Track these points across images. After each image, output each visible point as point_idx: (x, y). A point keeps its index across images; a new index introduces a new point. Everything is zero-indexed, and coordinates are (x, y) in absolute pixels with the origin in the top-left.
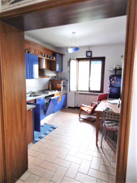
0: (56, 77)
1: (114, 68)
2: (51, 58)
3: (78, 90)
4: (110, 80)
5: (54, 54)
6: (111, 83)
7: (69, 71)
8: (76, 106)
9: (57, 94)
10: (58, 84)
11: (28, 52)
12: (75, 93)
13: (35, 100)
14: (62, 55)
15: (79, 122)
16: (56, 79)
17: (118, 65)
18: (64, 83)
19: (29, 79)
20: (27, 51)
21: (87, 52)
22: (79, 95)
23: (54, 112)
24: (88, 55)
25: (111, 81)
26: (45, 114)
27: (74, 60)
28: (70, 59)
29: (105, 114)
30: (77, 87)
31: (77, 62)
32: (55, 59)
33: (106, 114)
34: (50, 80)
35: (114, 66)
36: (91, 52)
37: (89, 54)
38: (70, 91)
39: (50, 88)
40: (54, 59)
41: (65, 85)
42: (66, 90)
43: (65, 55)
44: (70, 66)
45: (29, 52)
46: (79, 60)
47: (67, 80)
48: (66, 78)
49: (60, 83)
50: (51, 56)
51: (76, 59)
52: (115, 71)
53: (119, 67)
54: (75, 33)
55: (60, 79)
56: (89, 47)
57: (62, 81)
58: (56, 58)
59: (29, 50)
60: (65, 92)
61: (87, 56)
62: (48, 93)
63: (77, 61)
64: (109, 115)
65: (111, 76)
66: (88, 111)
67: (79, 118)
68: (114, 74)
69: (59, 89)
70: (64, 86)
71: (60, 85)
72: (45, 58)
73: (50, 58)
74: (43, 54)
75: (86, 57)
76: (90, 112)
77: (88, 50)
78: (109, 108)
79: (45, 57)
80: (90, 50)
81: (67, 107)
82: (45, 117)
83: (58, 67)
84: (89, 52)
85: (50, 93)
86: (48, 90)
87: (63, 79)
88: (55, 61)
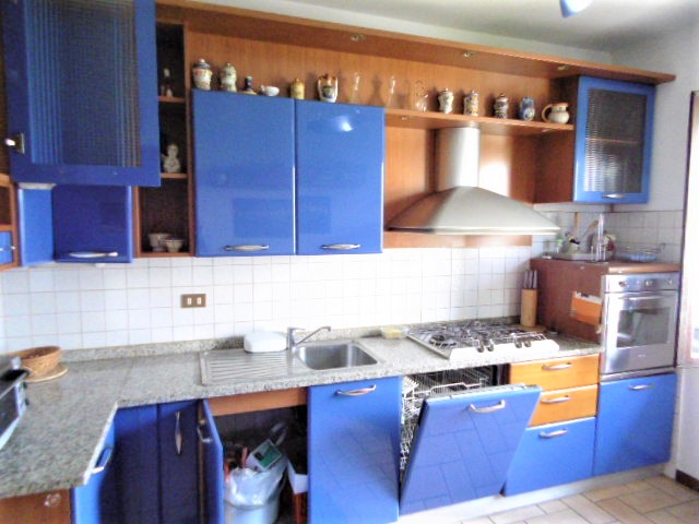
2: (531, 113)
5: (564, 85)
10: (578, 295)
13: (306, 391)
19: (297, 253)
20: (300, 88)
23: (502, 492)
26: (400, 497)
32: (564, 117)
34: (535, 264)
39: (528, 316)
40: (553, 122)
41: (664, 302)
43: (671, 78)
45: (320, 93)
49: (597, 291)
50: (529, 101)
58: (571, 110)
59: (319, 83)
71: (592, 299)
74: (451, 94)
81: (670, 472)
83: (591, 174)
86: (513, 323)
87: (633, 258)
88: (568, 132)
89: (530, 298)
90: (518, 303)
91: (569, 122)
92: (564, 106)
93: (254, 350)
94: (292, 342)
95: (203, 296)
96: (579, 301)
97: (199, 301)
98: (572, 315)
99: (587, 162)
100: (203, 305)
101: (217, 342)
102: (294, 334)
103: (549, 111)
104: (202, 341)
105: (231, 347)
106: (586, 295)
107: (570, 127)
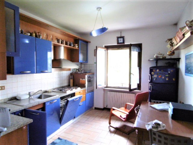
0: (80, 70)
1: (155, 58)
2: (72, 45)
3: (107, 86)
4: (150, 73)
5: (76, 41)
6: (153, 78)
7: (96, 62)
8: (105, 107)
9: (79, 92)
10: (81, 79)
11: (36, 36)
12: (104, 90)
13: (44, 104)
14: (87, 43)
15: (109, 132)
16: (79, 72)
17: (161, 53)
18: (89, 77)
19: (36, 73)
20: (34, 34)
21: (118, 38)
22: (108, 92)
23: (74, 118)
24: (120, 42)
25: (152, 75)
26: (60, 123)
27: (102, 48)
28: (96, 47)
29: (153, 136)
30: (106, 82)
31: (106, 51)
32: (77, 47)
33: (155, 136)
34: (71, 74)
35: (154, 55)
36: (123, 37)
37: (121, 40)
38: (96, 88)
39: (71, 84)
40: (75, 47)
41: (91, 80)
42: (92, 86)
43: (90, 42)
44: (96, 56)
45: (38, 36)
46: (107, 48)
47: (93, 74)
48: (93, 71)
49: (84, 78)
50: (72, 43)
51: (104, 47)
52: (155, 62)
53: (162, 55)
54: (100, 8)
55: (84, 73)
56: (121, 31)
57: (86, 75)
58: (78, 45)
59: (38, 34)
60: (91, 89)
61: (118, 43)
62: (66, 92)
63: (106, 49)
64: (160, 139)
65: (151, 67)
66: (121, 116)
67: (109, 127)
68: (155, 65)
69: (83, 86)
70: (89, 81)
71: (84, 80)
72: (62, 45)
73: (70, 45)
74: (61, 40)
75: (116, 44)
76: (124, 118)
77: (119, 36)
78: (159, 124)
79: (64, 44)
80: (122, 35)
81: (94, 108)
82: (61, 126)
83: (81, 57)
84: (121, 37)
85: (69, 92)
86: (69, 86)
87: (87, 72)
88: (77, 49)
89: (72, 81)
90: (69, 82)
91: (78, 48)
92: (77, 45)
93: (22, 99)
94: (30, 96)
95: (4, 87)
96: (81, 80)
97: (3, 88)
98: (80, 83)
99: (81, 55)
100: (4, 89)
101: (9, 99)
102: (30, 94)
103: (75, 45)
104: (4, 99)
105: (12, 100)
106: (83, 79)
107: (78, 49)
